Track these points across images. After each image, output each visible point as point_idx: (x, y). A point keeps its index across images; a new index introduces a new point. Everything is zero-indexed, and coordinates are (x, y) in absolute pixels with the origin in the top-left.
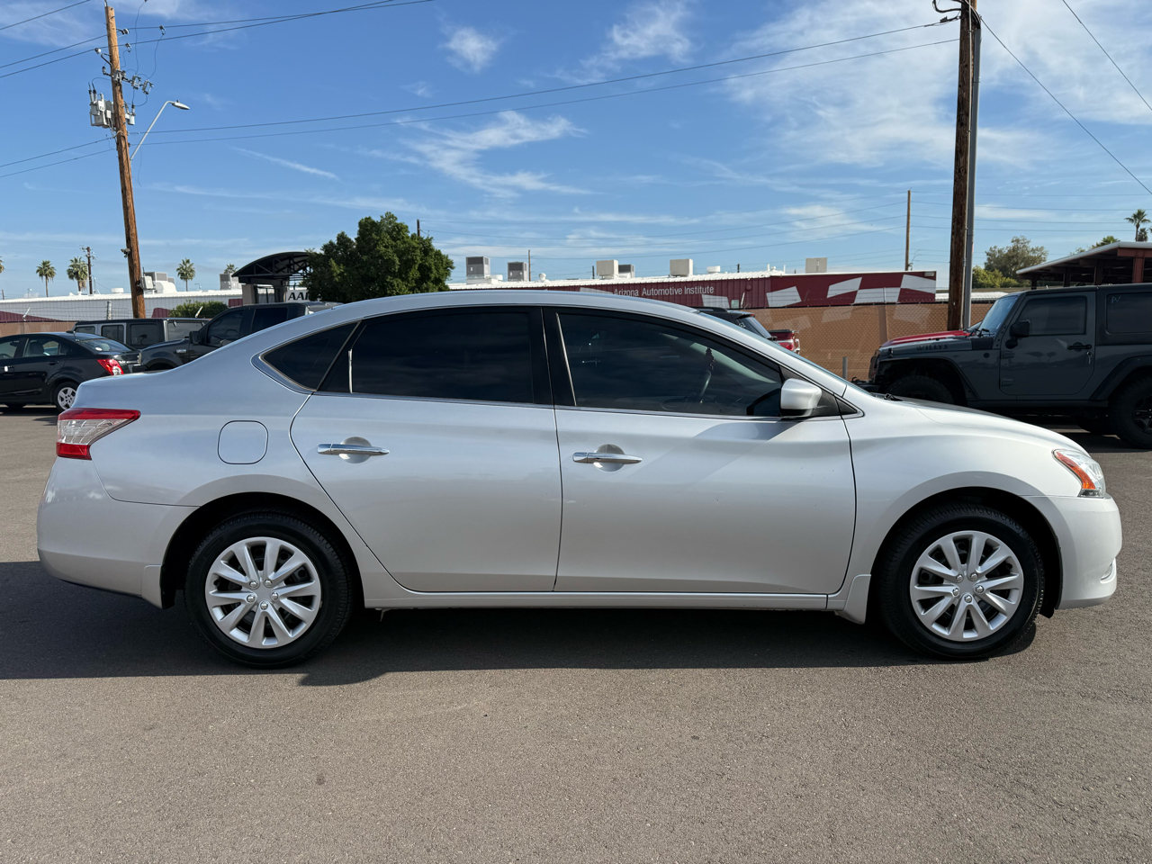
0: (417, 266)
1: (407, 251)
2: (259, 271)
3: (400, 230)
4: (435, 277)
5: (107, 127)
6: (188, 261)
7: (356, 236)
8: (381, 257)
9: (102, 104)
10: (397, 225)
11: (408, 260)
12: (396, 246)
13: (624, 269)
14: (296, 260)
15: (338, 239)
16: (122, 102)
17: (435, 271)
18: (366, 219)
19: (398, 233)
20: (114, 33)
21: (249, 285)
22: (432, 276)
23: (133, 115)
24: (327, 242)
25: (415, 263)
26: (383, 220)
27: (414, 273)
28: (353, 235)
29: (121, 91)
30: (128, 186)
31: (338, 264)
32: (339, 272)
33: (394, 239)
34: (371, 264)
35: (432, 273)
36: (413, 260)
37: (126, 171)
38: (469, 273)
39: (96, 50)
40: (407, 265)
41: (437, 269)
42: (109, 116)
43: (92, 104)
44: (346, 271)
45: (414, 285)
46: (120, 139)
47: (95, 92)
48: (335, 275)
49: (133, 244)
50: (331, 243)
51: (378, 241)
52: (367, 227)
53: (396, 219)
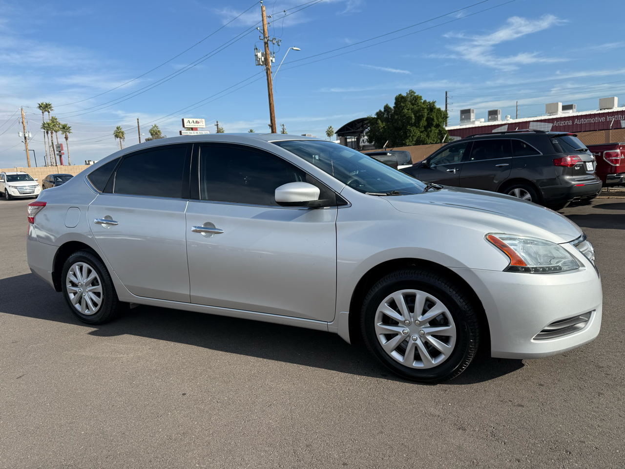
0: (425, 119)
1: (419, 111)
2: (348, 129)
3: (416, 99)
4: (436, 124)
5: (262, 65)
6: (331, 127)
7: (394, 105)
8: (405, 115)
9: (259, 55)
10: (415, 97)
11: (420, 116)
12: (413, 109)
13: (565, 108)
14: (366, 122)
15: (385, 108)
16: (268, 52)
17: (436, 120)
18: (399, 95)
19: (416, 101)
20: (265, 18)
21: (343, 138)
22: (435, 123)
23: (274, 57)
24: (378, 111)
25: (424, 117)
26: (408, 94)
27: (424, 122)
28: (392, 105)
29: (268, 46)
30: (271, 94)
31: (382, 122)
32: (382, 126)
33: (413, 105)
34: (399, 120)
35: (434, 121)
36: (422, 115)
37: (270, 86)
38: (462, 119)
39: (257, 29)
40: (419, 118)
41: (438, 119)
42: (263, 60)
43: (255, 55)
44: (386, 125)
45: (423, 129)
46: (268, 69)
47: (256, 49)
48: (380, 128)
49: (273, 122)
50: (380, 111)
51: (404, 107)
52: (400, 100)
53: (415, 93)
